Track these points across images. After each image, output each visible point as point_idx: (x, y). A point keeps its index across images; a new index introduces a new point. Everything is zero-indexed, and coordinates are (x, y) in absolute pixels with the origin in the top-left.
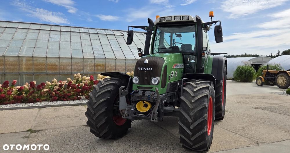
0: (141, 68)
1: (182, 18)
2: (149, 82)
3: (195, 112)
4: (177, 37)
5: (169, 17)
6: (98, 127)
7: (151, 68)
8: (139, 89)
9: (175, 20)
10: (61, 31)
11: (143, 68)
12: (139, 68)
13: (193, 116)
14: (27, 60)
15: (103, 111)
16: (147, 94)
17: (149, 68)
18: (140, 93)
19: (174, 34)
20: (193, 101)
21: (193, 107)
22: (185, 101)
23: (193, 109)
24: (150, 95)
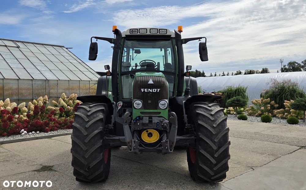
0: (145, 89)
1: (159, 31)
2: (156, 106)
3: (220, 138)
4: (135, 53)
5: (143, 30)
6: (91, 167)
7: (159, 90)
8: (143, 115)
9: (150, 33)
11: (148, 90)
12: (142, 89)
13: (217, 142)
15: (100, 145)
16: (155, 120)
17: (156, 90)
18: (146, 120)
19: (131, 50)
20: (215, 126)
21: (216, 133)
22: (206, 126)
23: (217, 135)
24: (159, 121)
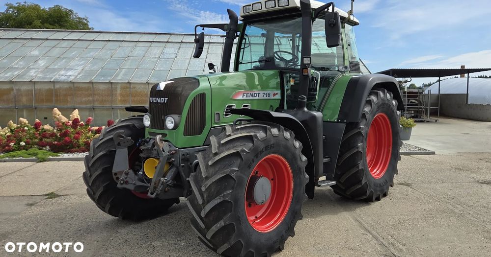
0: (154, 99)
1: (278, 3)
2: (163, 125)
3: (208, 185)
5: (256, 4)
7: (166, 99)
8: (150, 137)
9: (266, 8)
10: (182, 42)
11: (156, 99)
12: (151, 99)
13: (204, 191)
14: (122, 88)
17: (163, 99)
20: (210, 163)
21: (206, 175)
